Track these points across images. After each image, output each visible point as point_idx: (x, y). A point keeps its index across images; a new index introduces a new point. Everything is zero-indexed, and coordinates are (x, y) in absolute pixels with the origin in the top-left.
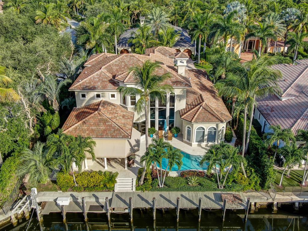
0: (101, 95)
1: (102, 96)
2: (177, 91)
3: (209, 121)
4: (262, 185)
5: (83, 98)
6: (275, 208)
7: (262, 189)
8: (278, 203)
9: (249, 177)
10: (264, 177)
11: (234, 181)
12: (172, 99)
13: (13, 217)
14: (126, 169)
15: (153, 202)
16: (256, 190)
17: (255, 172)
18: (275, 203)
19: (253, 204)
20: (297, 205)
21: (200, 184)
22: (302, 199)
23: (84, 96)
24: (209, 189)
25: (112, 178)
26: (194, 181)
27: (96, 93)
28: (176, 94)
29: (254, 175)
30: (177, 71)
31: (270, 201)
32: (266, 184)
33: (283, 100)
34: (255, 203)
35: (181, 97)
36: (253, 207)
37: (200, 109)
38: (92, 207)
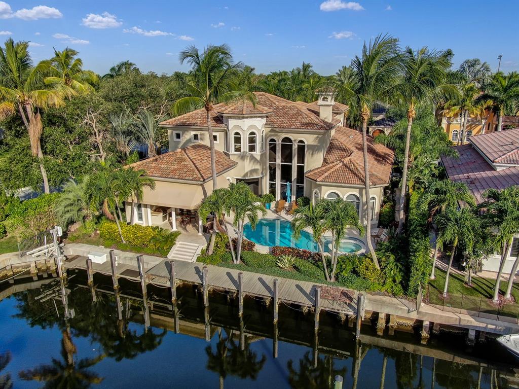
0: (199, 136)
1: (201, 139)
2: (309, 139)
3: (344, 184)
4: (405, 286)
5: (178, 140)
6: (425, 334)
7: (406, 295)
8: (432, 323)
9: (382, 269)
10: (407, 271)
11: (355, 272)
12: (301, 149)
13: (33, 265)
14: (200, 234)
16: (394, 295)
17: (397, 260)
18: (426, 323)
19: (382, 316)
20: (472, 334)
21: (295, 268)
22: (484, 325)
23: (178, 136)
24: (309, 276)
26: (287, 261)
27: (193, 133)
28: (306, 143)
29: (391, 265)
31: (414, 316)
32: (411, 283)
33: (498, 170)
34: (388, 317)
35: (314, 149)
36: (381, 323)
37: (338, 166)
38: (128, 272)
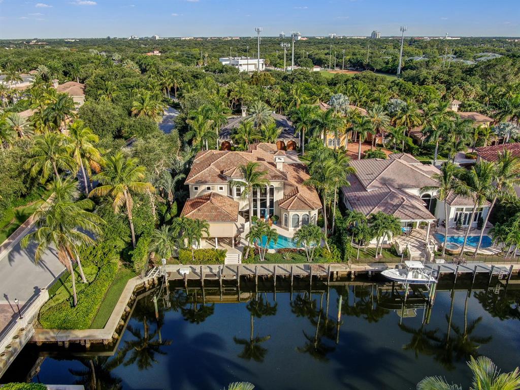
0: (211, 188)
1: (212, 189)
2: (275, 184)
3: (302, 209)
4: (342, 258)
5: (196, 191)
6: (353, 276)
7: (343, 261)
8: (355, 272)
9: (332, 252)
10: (343, 252)
11: (320, 255)
12: (272, 190)
13: (146, 282)
14: (233, 247)
15: (255, 269)
16: (338, 262)
17: (338, 247)
18: (353, 272)
19: (335, 272)
20: (370, 273)
21: (293, 258)
22: (374, 268)
23: (196, 189)
24: (300, 261)
25: (222, 254)
26: (288, 256)
27: (207, 186)
28: (275, 186)
29: (336, 250)
30: (276, 167)
31: (348, 270)
32: (345, 257)
33: (368, 191)
34: (337, 272)
35: (278, 189)
36: (335, 276)
37: (295, 199)
